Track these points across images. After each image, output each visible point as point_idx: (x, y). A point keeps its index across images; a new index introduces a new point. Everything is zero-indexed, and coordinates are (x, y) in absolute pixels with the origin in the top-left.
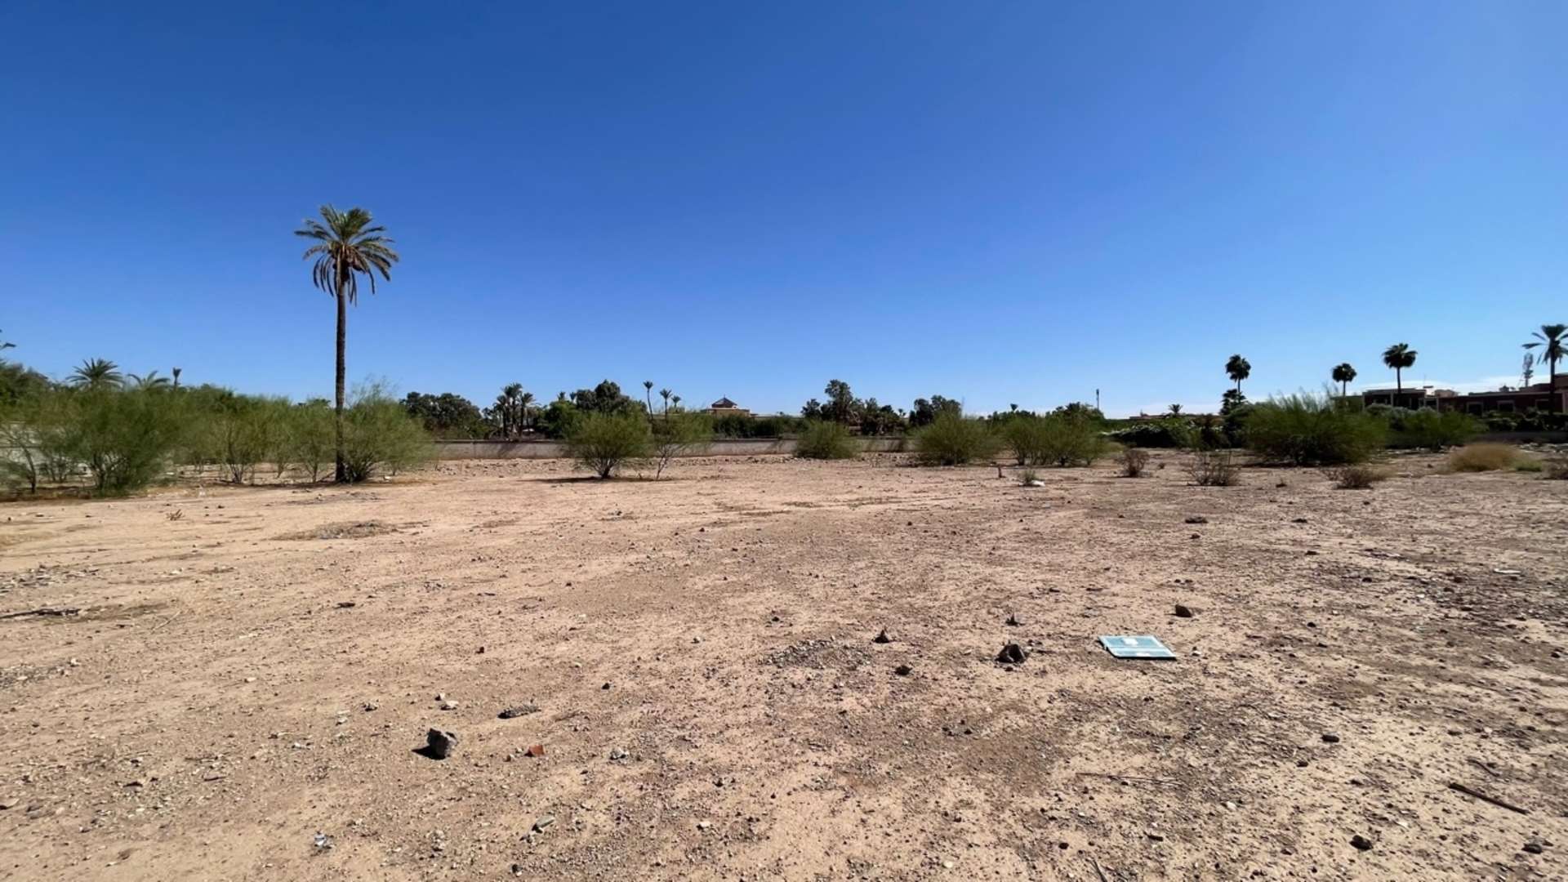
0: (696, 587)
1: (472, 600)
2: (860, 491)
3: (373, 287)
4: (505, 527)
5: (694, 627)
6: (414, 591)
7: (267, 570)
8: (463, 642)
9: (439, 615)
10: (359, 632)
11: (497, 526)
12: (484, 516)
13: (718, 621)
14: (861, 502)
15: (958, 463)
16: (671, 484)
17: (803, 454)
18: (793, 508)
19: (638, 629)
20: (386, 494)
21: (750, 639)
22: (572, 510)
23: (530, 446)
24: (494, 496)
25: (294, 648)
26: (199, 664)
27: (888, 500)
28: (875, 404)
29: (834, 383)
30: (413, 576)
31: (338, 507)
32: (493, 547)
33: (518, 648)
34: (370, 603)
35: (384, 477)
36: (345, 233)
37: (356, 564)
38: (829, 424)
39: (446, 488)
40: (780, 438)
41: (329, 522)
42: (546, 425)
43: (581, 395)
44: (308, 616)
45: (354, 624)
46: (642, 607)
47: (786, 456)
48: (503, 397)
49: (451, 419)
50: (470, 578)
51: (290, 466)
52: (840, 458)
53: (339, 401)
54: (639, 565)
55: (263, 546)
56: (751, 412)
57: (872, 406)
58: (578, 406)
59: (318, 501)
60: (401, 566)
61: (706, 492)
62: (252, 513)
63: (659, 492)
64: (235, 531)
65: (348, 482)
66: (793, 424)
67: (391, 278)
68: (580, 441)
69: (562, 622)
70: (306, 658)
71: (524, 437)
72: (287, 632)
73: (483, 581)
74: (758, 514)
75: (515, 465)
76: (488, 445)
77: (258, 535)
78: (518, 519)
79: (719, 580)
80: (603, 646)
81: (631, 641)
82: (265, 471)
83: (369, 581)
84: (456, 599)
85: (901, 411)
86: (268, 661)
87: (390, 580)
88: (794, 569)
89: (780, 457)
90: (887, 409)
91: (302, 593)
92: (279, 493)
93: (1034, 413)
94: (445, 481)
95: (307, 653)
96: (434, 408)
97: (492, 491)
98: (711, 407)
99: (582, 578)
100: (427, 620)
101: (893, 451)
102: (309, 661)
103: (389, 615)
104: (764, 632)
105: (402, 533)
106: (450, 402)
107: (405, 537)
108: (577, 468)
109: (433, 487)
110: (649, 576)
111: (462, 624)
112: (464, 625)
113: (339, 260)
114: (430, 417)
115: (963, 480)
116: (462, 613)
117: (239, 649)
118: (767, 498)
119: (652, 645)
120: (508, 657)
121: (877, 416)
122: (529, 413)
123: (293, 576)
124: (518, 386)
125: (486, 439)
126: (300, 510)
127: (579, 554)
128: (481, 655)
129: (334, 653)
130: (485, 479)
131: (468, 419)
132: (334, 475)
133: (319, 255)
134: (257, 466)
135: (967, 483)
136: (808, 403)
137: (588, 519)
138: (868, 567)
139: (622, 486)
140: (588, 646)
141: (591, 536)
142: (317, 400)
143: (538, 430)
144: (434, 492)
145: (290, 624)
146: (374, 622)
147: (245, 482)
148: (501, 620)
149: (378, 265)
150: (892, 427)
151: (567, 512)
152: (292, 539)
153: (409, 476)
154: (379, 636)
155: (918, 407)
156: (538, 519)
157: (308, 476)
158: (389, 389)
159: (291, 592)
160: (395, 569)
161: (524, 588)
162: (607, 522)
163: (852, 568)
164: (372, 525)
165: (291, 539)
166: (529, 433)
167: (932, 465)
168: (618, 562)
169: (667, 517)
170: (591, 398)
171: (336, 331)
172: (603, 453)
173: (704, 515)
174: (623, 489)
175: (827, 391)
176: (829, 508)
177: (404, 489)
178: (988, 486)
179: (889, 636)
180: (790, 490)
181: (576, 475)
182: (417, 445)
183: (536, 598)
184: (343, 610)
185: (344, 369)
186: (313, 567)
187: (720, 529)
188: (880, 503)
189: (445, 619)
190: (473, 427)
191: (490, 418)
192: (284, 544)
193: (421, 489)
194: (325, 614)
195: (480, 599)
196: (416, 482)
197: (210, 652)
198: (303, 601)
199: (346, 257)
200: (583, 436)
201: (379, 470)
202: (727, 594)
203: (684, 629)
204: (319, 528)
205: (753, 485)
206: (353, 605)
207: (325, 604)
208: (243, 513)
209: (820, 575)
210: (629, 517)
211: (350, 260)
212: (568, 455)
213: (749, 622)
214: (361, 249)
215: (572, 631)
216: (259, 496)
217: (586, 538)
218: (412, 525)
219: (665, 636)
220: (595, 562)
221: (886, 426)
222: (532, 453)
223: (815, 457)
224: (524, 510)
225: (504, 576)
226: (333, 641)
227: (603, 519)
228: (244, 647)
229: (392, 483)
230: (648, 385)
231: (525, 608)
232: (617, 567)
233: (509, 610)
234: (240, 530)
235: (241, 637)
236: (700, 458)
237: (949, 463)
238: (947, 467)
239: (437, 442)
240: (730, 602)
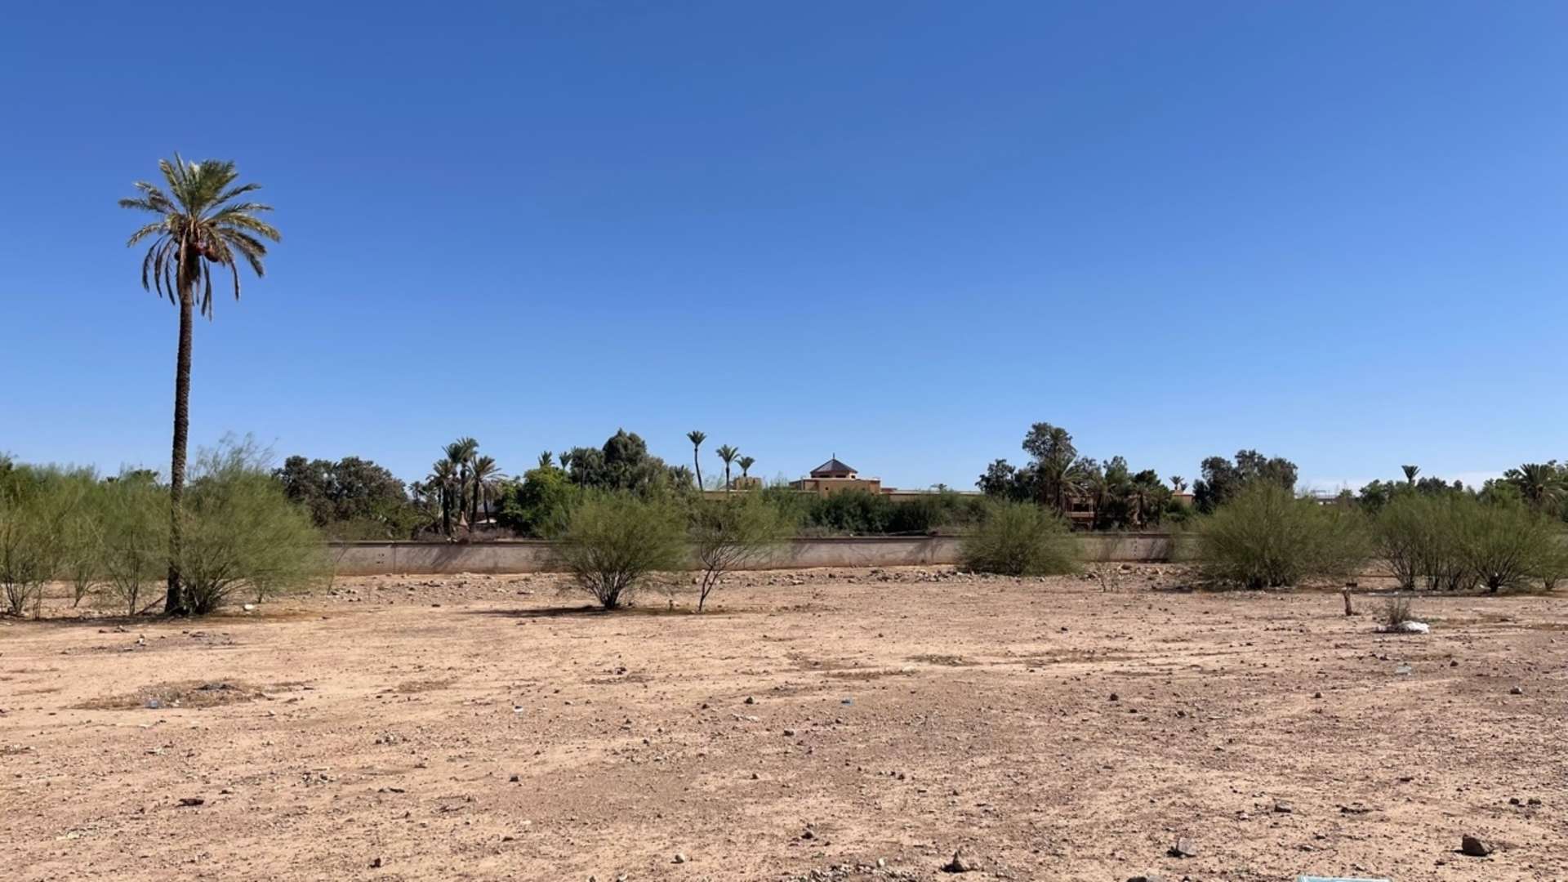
0: (705, 788)
1: (370, 797)
2: (1061, 636)
3: (237, 287)
4: (434, 692)
5: (683, 843)
6: (288, 784)
7: (75, 753)
8: (354, 852)
9: (322, 818)
10: (210, 837)
11: (420, 690)
12: (403, 673)
13: (722, 836)
14: (1053, 657)
15: (1274, 584)
16: (722, 620)
17: (975, 565)
18: (925, 666)
19: (600, 843)
20: (247, 635)
21: (758, 861)
22: (545, 665)
23: (486, 551)
24: (418, 641)
25: (126, 855)
26: (14, 867)
27: (1108, 653)
28: (1123, 469)
29: (1040, 429)
30: (288, 765)
31: (174, 656)
32: (411, 723)
33: (428, 862)
34: (225, 800)
35: (242, 605)
36: (195, 200)
37: (202, 746)
38: (1028, 510)
39: (344, 626)
40: (934, 535)
41: (158, 680)
42: (519, 512)
43: (579, 458)
44: (140, 814)
45: (203, 828)
46: (616, 813)
47: (944, 568)
48: (445, 464)
49: (357, 503)
50: (371, 767)
51: (94, 586)
52: (1047, 572)
53: (177, 477)
54: (627, 754)
55: (64, 717)
56: (882, 486)
57: (1116, 471)
58: (574, 479)
59: (140, 647)
60: (268, 750)
61: (780, 635)
62: (42, 666)
63: (696, 634)
64: (21, 693)
65: (185, 614)
66: (964, 508)
67: (265, 272)
68: (569, 542)
69: (494, 830)
70: (145, 867)
71: (478, 534)
72: (116, 835)
73: (388, 773)
74: (857, 676)
75: (460, 585)
76: (417, 549)
77: (54, 701)
78: (455, 679)
79: (745, 778)
80: (545, 863)
81: (588, 857)
82: (56, 596)
83: (222, 771)
84: (347, 796)
85: (1176, 480)
86: (96, 868)
87: (254, 770)
88: (871, 767)
89: (931, 571)
90: (1147, 478)
91: (129, 785)
92: (79, 634)
93: (1458, 485)
94: (340, 613)
95: (144, 861)
96: (330, 483)
97: (418, 631)
98: (809, 477)
99: (536, 771)
100: (304, 824)
101: (1154, 561)
102: (147, 871)
103: (252, 816)
104: (782, 850)
105: (269, 699)
106: (356, 473)
107: (276, 706)
108: (562, 589)
109: (323, 624)
110: (638, 771)
111: (353, 830)
112: (356, 831)
113: (183, 245)
114: (323, 499)
115: (1270, 619)
116: (355, 816)
117: (58, 853)
118: (883, 647)
119: (616, 863)
120: (412, 874)
121: (1127, 492)
122: (487, 491)
123: (112, 762)
124: (471, 444)
125: (416, 538)
126: (113, 662)
127: (540, 736)
128: (377, 869)
129: (179, 862)
130: (408, 610)
131: (385, 502)
132: (164, 602)
133: (153, 238)
134: (45, 587)
135: (1277, 625)
136: (991, 468)
137: (568, 680)
138: (993, 765)
139: (634, 624)
140: (525, 862)
141: (568, 709)
142: (139, 473)
143: (504, 521)
144: (324, 632)
145: (118, 825)
146: (231, 825)
147: (26, 614)
148: (408, 825)
149: (245, 251)
150: (1157, 513)
151: (535, 668)
152: (105, 707)
153: (284, 604)
154: (241, 845)
155: (1209, 473)
156: (487, 681)
157: (122, 604)
158: (258, 456)
159: (113, 783)
160: (259, 753)
161: (447, 783)
162: (597, 686)
163: (965, 766)
164: (224, 687)
165: (103, 707)
166: (489, 526)
167: (1224, 588)
168: (596, 749)
169: (700, 678)
170: (595, 465)
171: (176, 361)
172: (606, 564)
173: (764, 677)
174: (638, 628)
175: (1025, 446)
176: (987, 668)
177: (274, 626)
178: (1315, 631)
179: (964, 863)
180: (930, 634)
181: (560, 603)
182: (301, 551)
183: (463, 797)
184: (188, 809)
185: (187, 423)
186: (140, 750)
187: (782, 700)
188: (1090, 660)
189: (330, 823)
190: (394, 518)
191: (423, 499)
192: (94, 715)
193: (304, 627)
194: (163, 813)
195: (383, 797)
196: (294, 614)
197: (24, 855)
198: (132, 796)
199: (197, 239)
200: (572, 533)
201: (236, 594)
202: (750, 800)
203: (668, 843)
204: (143, 690)
205: (864, 623)
206: (201, 802)
207: (162, 802)
208: (30, 665)
209: (908, 776)
210: (638, 678)
211: (201, 245)
212: (549, 567)
213: (767, 838)
214: (220, 226)
215: (507, 843)
216: (49, 638)
217: (559, 710)
218: (288, 686)
219: (638, 852)
220: (560, 749)
221: (1144, 511)
222: (490, 564)
223: (997, 572)
224: (467, 665)
225: (421, 766)
226: (177, 847)
227: (593, 681)
228: (66, 850)
229: (256, 616)
230: (696, 439)
231: (444, 810)
232: (593, 756)
233: (421, 814)
234: (29, 693)
235: (59, 838)
236: (785, 572)
237: (1257, 585)
238: (1248, 593)
239: (331, 545)
240: (750, 810)
